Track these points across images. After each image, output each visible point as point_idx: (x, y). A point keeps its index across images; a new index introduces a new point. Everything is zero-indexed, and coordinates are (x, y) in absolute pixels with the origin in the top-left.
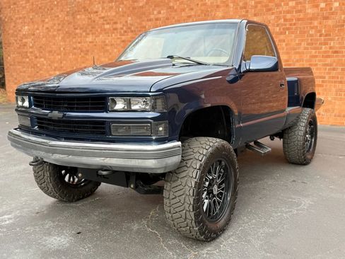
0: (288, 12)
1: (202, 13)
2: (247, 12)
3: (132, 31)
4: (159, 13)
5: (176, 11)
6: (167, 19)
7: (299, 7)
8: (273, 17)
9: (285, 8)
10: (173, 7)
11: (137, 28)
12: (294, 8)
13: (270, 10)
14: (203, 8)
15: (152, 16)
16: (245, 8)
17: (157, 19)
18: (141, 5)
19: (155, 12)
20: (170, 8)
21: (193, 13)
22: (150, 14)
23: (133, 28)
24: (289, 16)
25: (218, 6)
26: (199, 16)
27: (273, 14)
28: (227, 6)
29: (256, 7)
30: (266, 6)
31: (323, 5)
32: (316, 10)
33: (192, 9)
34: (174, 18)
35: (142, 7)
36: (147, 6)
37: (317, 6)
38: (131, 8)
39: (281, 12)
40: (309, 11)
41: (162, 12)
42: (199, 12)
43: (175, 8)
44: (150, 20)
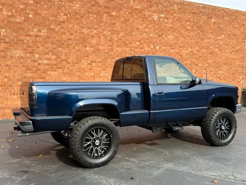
0: (136, 48)
1: (80, 38)
2: (113, 43)
3: (7, 43)
4: (40, 31)
5: (57, 32)
6: (48, 37)
7: (141, 46)
8: (128, 49)
9: (134, 45)
10: (54, 30)
11: (13, 40)
12: (139, 46)
13: (126, 45)
14: (81, 35)
15: (31, 33)
16: (111, 41)
17: (37, 36)
18: (18, 21)
19: (35, 30)
20: (51, 29)
21: (73, 37)
22: (29, 30)
23: (7, 40)
24: (136, 50)
25: (93, 36)
26: (78, 40)
27: (128, 47)
28: (99, 37)
29: (118, 42)
30: (124, 42)
31: (152, 47)
32: (149, 49)
33: (72, 34)
34: (55, 38)
35: (20, 23)
36: (26, 24)
37: (150, 47)
38: (6, 22)
39: (132, 47)
40: (146, 49)
41: (42, 31)
42: (78, 38)
43: (56, 30)
44: (29, 36)
